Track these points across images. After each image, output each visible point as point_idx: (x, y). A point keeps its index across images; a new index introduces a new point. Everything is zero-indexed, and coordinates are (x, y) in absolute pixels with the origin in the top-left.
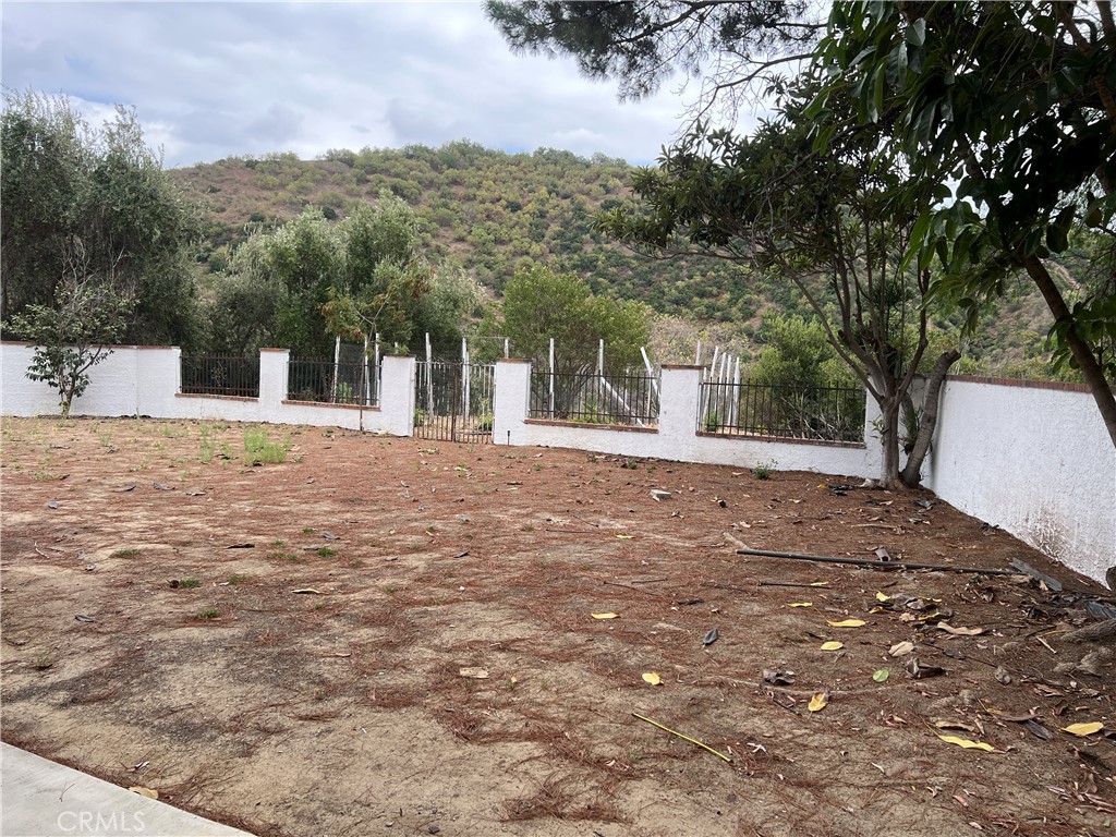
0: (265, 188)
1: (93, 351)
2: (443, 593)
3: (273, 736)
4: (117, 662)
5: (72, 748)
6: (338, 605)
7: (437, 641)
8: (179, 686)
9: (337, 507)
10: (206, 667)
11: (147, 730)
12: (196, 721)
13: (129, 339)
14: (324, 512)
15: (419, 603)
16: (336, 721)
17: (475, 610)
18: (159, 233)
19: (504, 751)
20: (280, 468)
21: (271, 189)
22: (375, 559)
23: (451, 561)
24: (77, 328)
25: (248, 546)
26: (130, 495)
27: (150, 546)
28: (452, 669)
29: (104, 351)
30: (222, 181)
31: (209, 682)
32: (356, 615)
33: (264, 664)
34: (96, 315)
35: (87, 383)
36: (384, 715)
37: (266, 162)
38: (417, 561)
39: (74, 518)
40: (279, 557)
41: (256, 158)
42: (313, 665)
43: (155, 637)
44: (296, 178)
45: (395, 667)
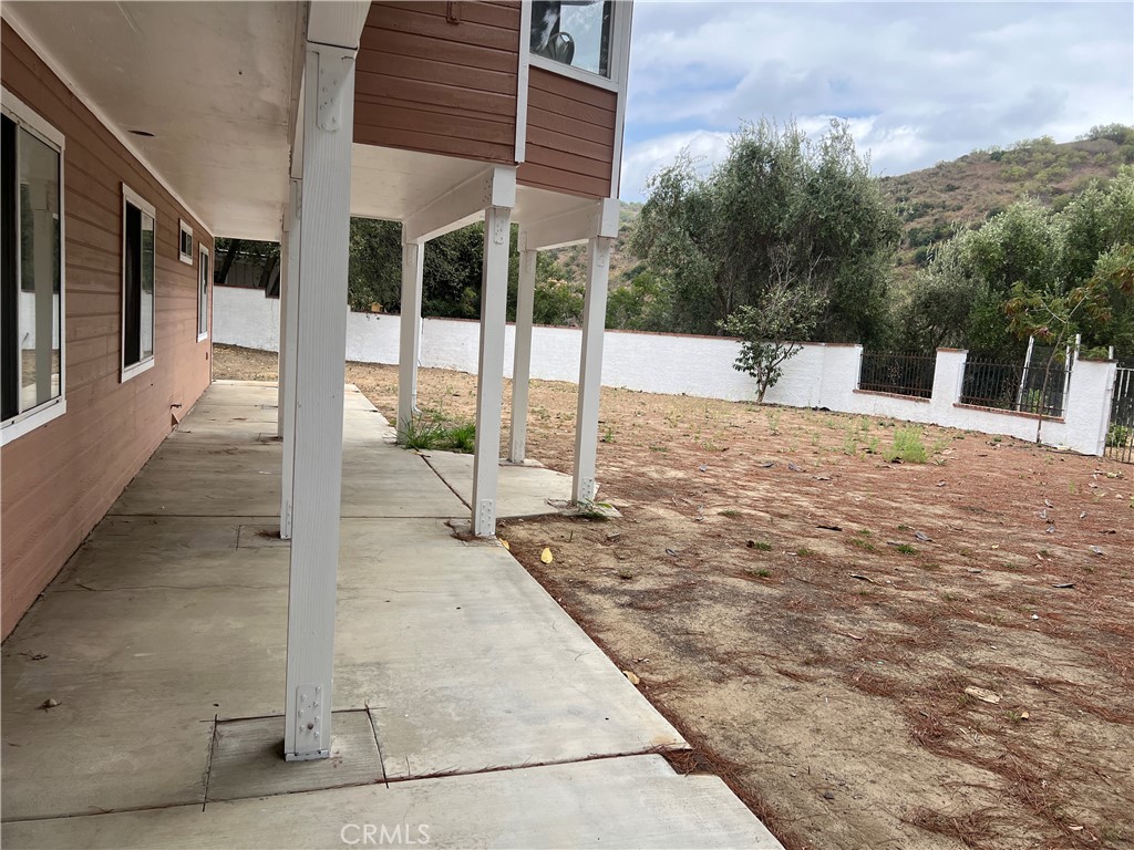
0: (1008, 180)
1: (787, 347)
2: (1009, 616)
3: (748, 677)
4: (673, 588)
5: (610, 634)
6: (884, 597)
7: (965, 656)
8: (704, 618)
9: (952, 512)
10: (733, 612)
11: (662, 640)
12: (700, 645)
13: (820, 337)
14: (935, 514)
15: (970, 617)
16: (808, 685)
17: (1037, 641)
18: (858, 236)
19: (956, 768)
20: (918, 468)
21: (1015, 181)
22: (955, 567)
23: (1045, 589)
24: (774, 326)
25: (835, 529)
26: (766, 470)
27: (753, 512)
28: (960, 683)
29: (796, 347)
30: (962, 178)
31: (727, 622)
32: (897, 609)
33: (779, 623)
34: (793, 315)
35: (779, 375)
36: (857, 695)
37: (1014, 152)
38: (1002, 581)
39: (712, 481)
40: (857, 544)
41: (1003, 149)
42: (821, 636)
43: (711, 579)
44: (1047, 164)
45: (899, 662)
